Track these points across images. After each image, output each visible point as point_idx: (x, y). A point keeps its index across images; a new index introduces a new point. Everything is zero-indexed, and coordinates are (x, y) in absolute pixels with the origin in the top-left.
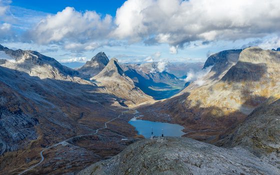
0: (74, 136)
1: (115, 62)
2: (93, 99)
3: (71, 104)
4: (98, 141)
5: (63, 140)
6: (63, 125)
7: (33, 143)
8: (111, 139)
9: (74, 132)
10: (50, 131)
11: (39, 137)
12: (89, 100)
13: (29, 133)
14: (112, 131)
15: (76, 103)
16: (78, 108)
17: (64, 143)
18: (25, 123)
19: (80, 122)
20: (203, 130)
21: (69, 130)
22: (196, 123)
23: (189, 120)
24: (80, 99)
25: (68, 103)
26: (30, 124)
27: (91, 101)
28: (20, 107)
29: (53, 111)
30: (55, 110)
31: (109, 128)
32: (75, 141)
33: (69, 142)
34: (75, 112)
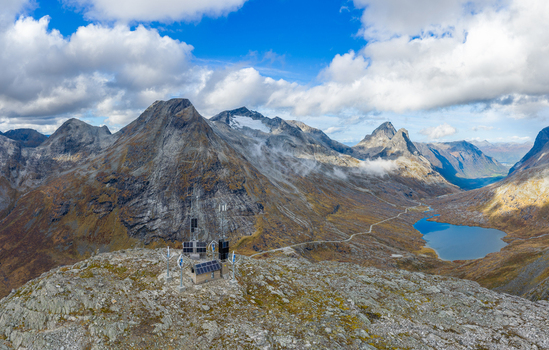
0: (310, 240)
1: (404, 135)
2: (364, 187)
3: (325, 190)
4: (348, 256)
5: (289, 244)
6: (298, 220)
7: (243, 241)
8: (371, 253)
9: (312, 234)
10: (275, 226)
11: (255, 234)
12: (357, 188)
13: (244, 224)
14: (379, 240)
15: (335, 190)
16: (334, 198)
17: (287, 250)
18: (243, 208)
19: (330, 219)
20: (536, 235)
21: (305, 229)
22: (525, 226)
23: (514, 220)
24: (344, 186)
25: (321, 188)
26: (250, 210)
27: (360, 189)
28: (245, 185)
29: (293, 198)
30: (297, 196)
31: (374, 233)
32: (308, 249)
33: (297, 250)
34: (327, 202)
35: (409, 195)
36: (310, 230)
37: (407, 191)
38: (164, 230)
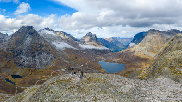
0: (69, 67)
1: (95, 36)
2: (84, 52)
3: (73, 53)
5: (64, 68)
6: (66, 61)
7: (50, 68)
8: (87, 71)
9: (70, 65)
10: (59, 63)
11: (54, 65)
12: (82, 52)
13: (50, 63)
14: (89, 67)
15: (75, 52)
16: (75, 55)
17: (63, 70)
18: (50, 58)
19: (74, 61)
20: (134, 66)
21: (68, 64)
22: (131, 63)
23: (128, 61)
24: (78, 51)
25: (72, 52)
26: (52, 59)
27: (83, 52)
28: (50, 51)
29: (64, 55)
30: (65, 54)
31: (87, 65)
32: (69, 70)
33: (66, 70)
34: (73, 56)
35: (97, 54)
36: (69, 64)
37: (96, 53)
38: (27, 65)
